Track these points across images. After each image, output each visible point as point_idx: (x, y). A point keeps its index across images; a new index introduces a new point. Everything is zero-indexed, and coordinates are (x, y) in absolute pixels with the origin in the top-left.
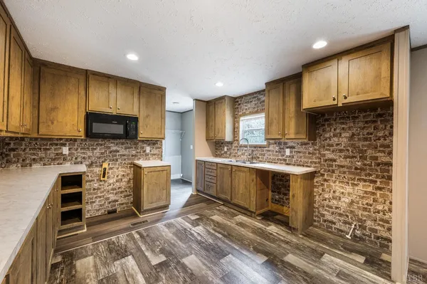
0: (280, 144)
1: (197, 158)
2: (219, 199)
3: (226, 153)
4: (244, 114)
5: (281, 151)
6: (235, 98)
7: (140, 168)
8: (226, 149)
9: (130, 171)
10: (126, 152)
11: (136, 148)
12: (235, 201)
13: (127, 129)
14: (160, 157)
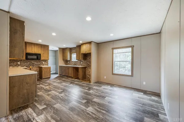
0: (80, 61)
1: (60, 65)
4: (73, 53)
6: (71, 48)
7: (42, 67)
9: (38, 69)
10: (37, 63)
11: (40, 62)
12: (69, 75)
13: (38, 57)
14: (48, 64)
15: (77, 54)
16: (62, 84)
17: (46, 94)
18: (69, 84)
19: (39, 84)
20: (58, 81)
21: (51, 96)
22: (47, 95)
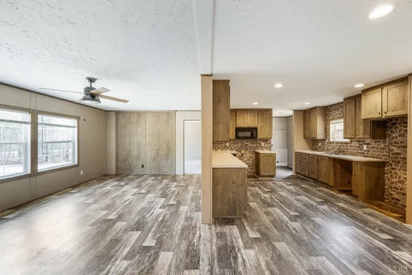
0: (359, 141)
1: (296, 151)
2: (311, 178)
3: (320, 147)
4: (333, 119)
5: (360, 147)
6: (327, 107)
7: (259, 153)
8: (320, 144)
9: (254, 156)
10: (251, 145)
12: (321, 179)
15: (345, 122)
16: (298, 197)
17: (264, 210)
18: (318, 203)
19: (254, 186)
20: (292, 187)
21: (272, 218)
22: (265, 213)
